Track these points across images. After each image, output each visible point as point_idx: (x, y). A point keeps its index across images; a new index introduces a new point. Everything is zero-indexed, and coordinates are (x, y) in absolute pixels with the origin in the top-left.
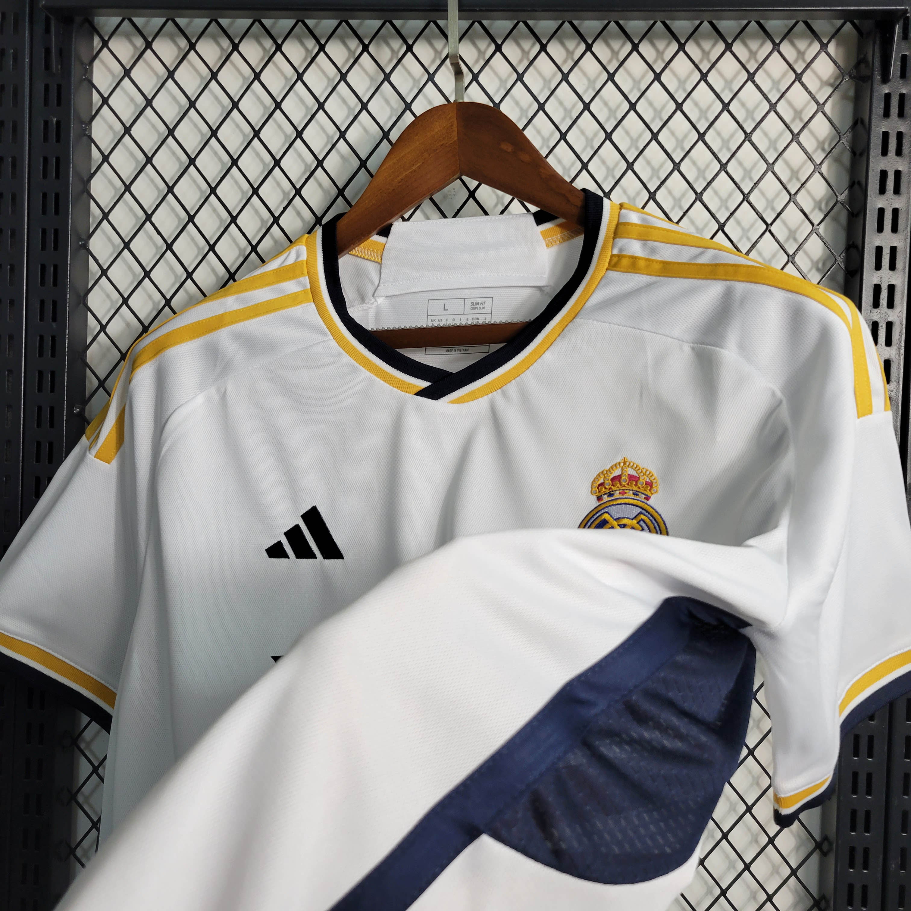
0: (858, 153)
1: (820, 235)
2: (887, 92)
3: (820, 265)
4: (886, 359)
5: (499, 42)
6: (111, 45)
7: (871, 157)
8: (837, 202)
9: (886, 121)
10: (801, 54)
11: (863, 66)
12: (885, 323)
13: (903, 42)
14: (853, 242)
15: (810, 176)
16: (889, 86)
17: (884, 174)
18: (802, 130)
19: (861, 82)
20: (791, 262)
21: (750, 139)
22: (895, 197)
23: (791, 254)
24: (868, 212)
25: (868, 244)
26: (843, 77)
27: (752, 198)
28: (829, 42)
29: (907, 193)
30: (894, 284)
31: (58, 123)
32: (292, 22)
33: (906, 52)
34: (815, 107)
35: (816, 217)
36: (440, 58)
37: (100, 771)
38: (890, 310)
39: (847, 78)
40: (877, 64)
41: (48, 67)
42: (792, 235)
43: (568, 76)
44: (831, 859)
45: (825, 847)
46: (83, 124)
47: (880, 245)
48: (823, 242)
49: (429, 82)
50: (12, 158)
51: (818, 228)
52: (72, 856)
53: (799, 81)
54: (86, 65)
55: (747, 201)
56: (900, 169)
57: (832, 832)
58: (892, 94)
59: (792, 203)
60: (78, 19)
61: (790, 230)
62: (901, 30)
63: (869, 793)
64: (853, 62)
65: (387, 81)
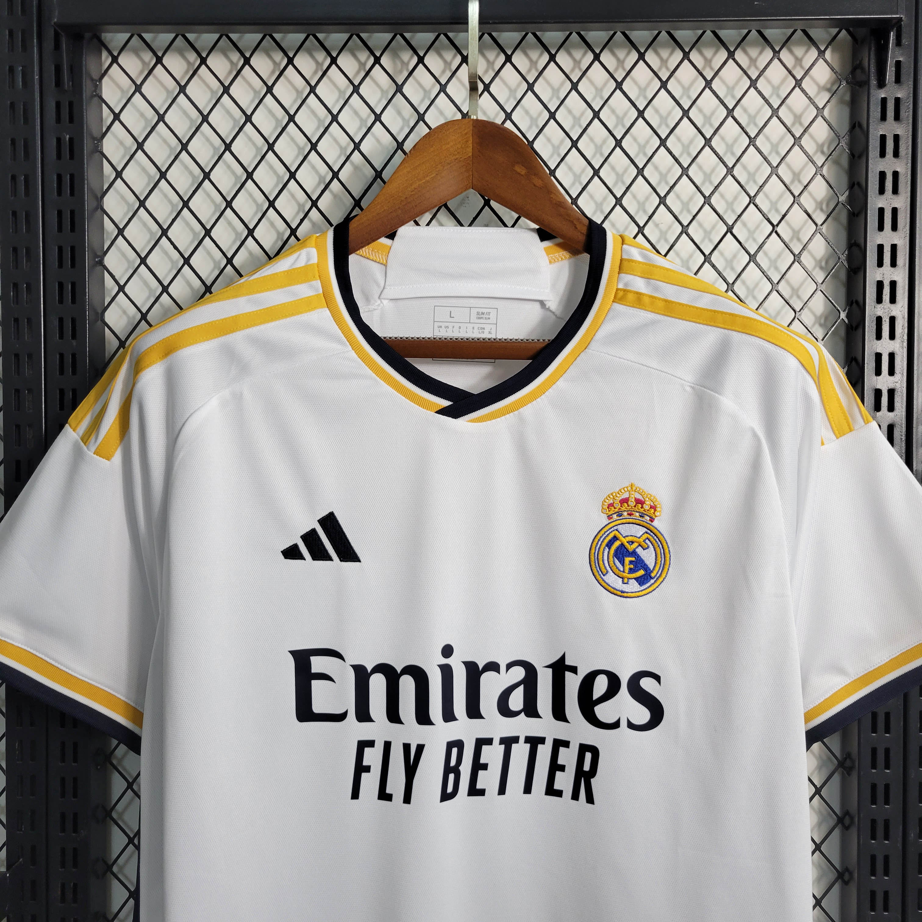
0: (856, 156)
1: (823, 235)
2: (883, 96)
3: (823, 264)
4: (891, 352)
5: (509, 53)
6: (120, 60)
7: (870, 159)
8: (838, 202)
9: (884, 125)
10: (799, 61)
11: (858, 71)
12: (889, 318)
13: (897, 49)
14: (855, 241)
15: (812, 178)
16: (885, 91)
17: (882, 175)
18: (803, 134)
19: (857, 87)
20: (797, 261)
21: (754, 144)
22: (894, 197)
23: (797, 254)
24: (869, 212)
25: (870, 242)
26: (840, 83)
27: (758, 201)
28: (826, 49)
29: (905, 193)
30: (895, 280)
31: (71, 139)
33: (900, 58)
34: (815, 112)
35: (820, 218)
37: (135, 787)
38: (892, 305)
39: (844, 83)
40: (873, 70)
41: (58, 83)
42: (796, 235)
43: (578, 85)
44: (854, 831)
45: (847, 821)
46: (95, 141)
47: (881, 243)
48: (827, 241)
49: (441, 93)
50: (25, 175)
51: (821, 228)
52: (109, 873)
53: (799, 87)
54: (97, 81)
55: (753, 203)
56: (898, 170)
57: (853, 807)
58: (888, 98)
59: (796, 205)
60: (88, 35)
61: (793, 230)
62: (895, 37)
63: (887, 767)
64: (849, 68)
65: (400, 93)
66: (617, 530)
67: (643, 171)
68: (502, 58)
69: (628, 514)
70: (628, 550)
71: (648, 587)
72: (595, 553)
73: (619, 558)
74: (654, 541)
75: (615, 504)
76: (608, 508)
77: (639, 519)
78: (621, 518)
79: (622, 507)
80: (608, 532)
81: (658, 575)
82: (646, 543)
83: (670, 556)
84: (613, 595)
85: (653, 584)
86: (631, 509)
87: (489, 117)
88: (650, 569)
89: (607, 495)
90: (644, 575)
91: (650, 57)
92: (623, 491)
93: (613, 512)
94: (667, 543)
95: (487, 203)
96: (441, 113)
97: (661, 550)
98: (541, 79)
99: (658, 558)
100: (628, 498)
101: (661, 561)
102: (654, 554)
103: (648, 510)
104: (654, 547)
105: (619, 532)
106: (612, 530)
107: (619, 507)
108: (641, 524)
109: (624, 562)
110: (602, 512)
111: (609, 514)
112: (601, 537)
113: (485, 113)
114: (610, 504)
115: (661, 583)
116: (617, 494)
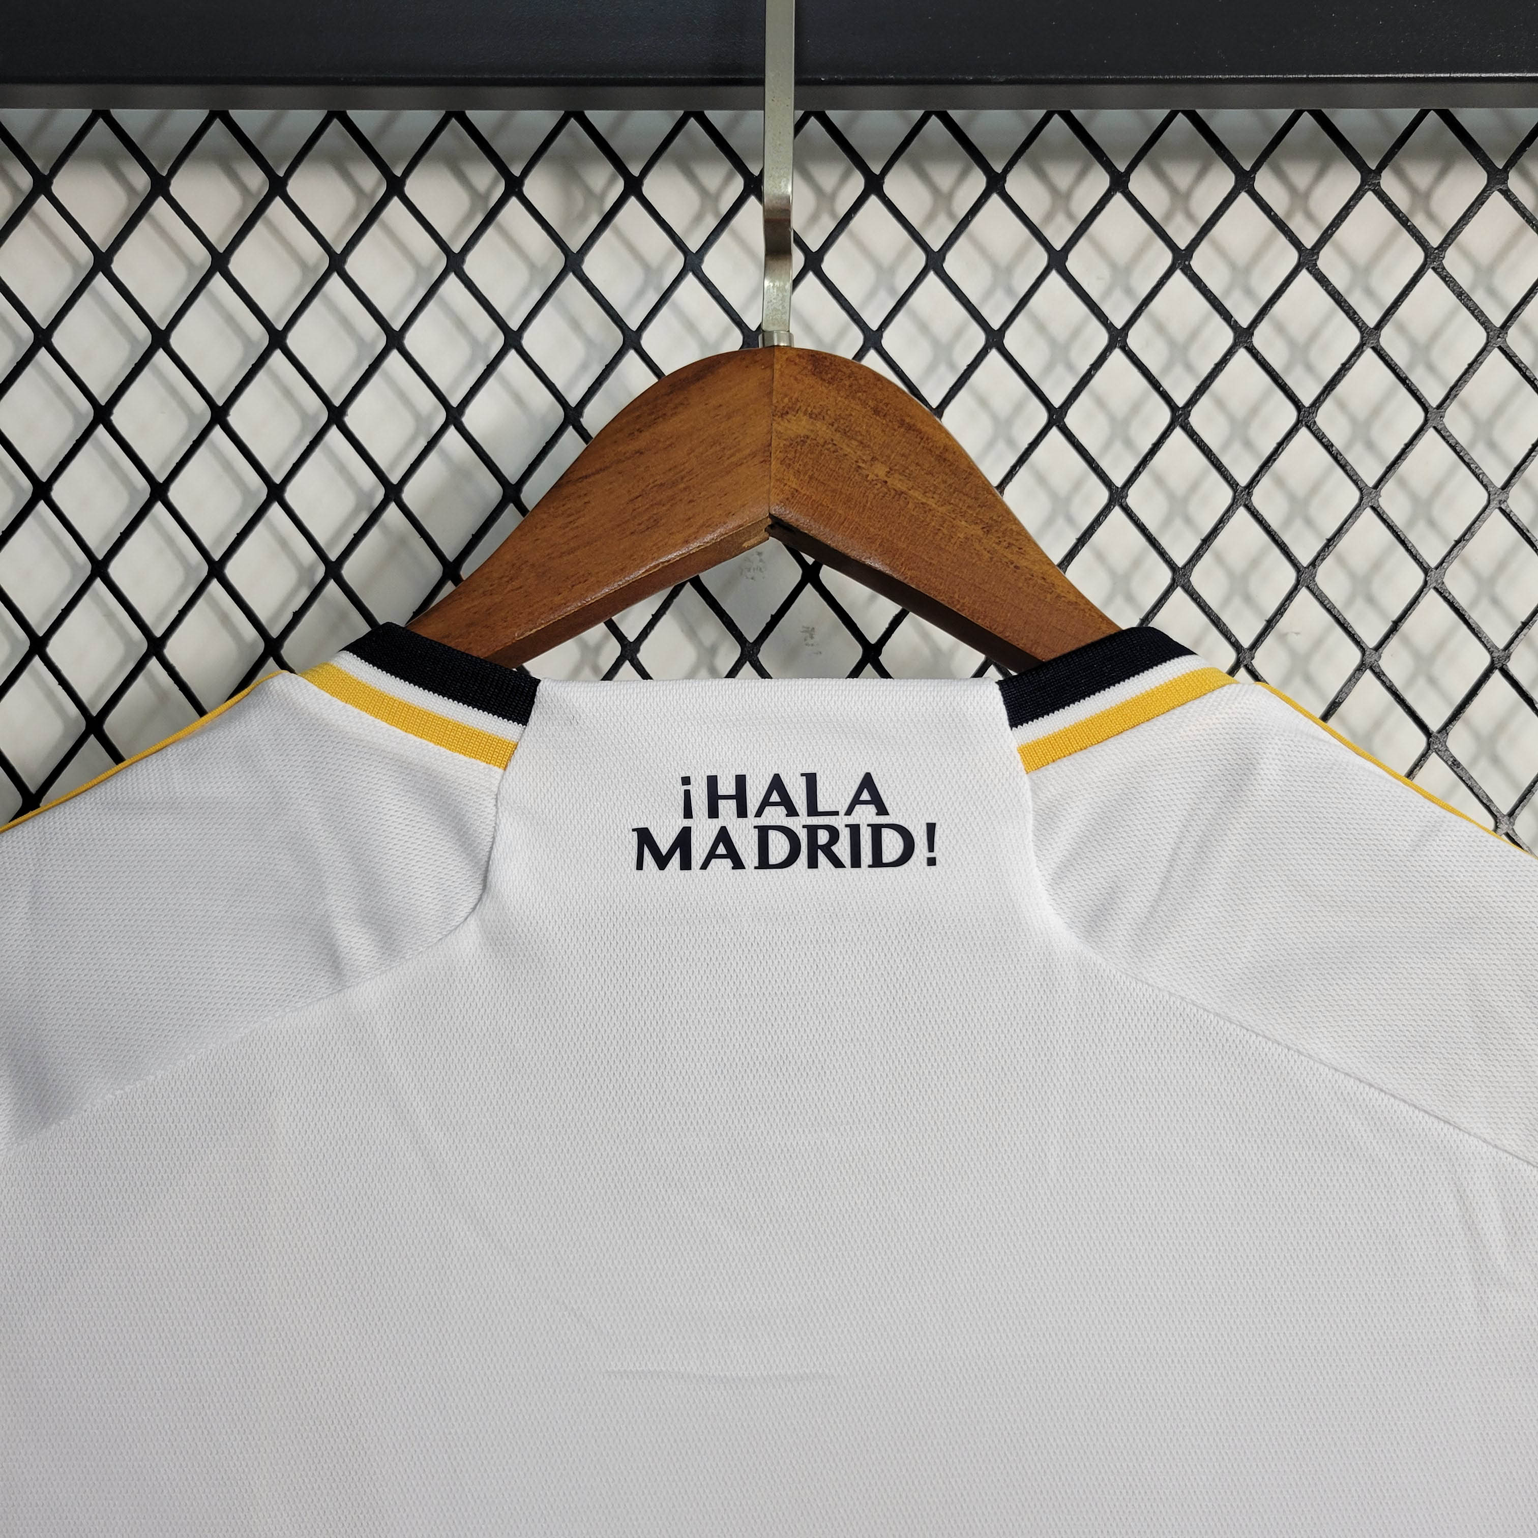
5: (877, 169)
32: (316, 117)
36: (716, 212)
49: (686, 274)
65: (574, 274)
67: (1250, 494)
68: (857, 183)
87: (820, 341)
91: (1265, 182)
95: (810, 576)
96: (690, 326)
98: (962, 241)
113: (808, 328)
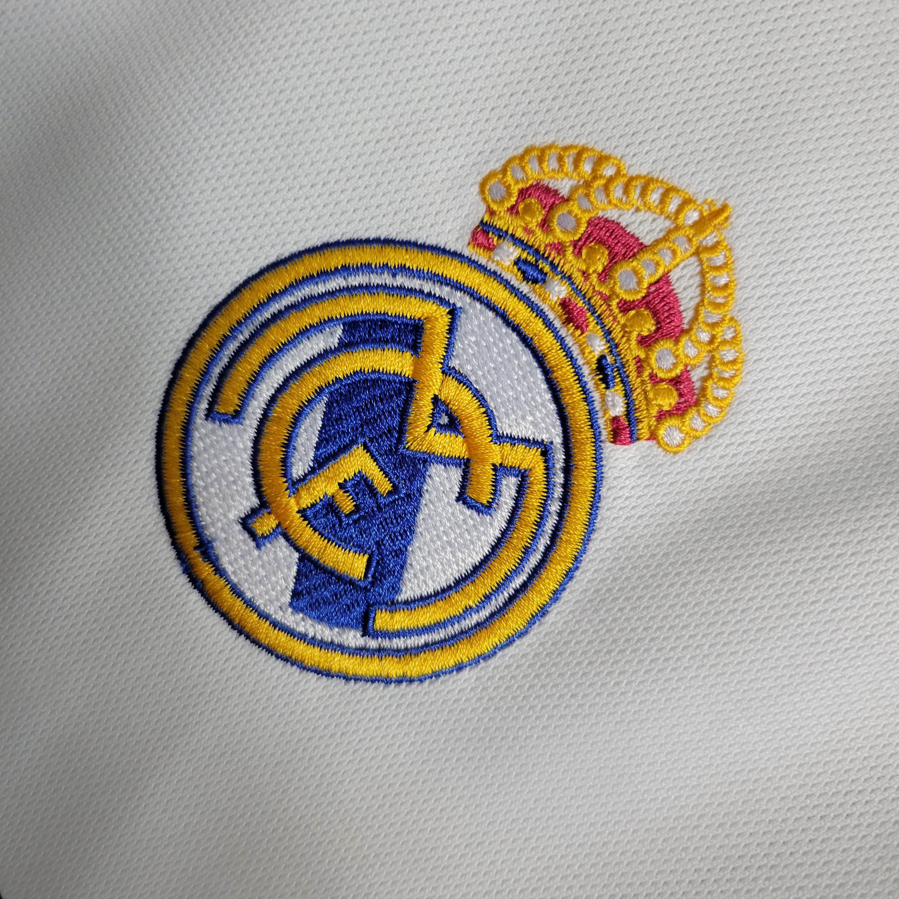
66: (453, 312)
69: (565, 304)
70: (402, 431)
71: (313, 642)
72: (274, 297)
73: (339, 419)
74: (533, 516)
75: (561, 211)
76: (523, 193)
77: (586, 371)
78: (525, 288)
79: (578, 253)
80: (416, 283)
81: (399, 643)
82: (496, 483)
83: (521, 634)
84: (161, 522)
85: (342, 648)
86: (596, 300)
88: (396, 589)
89: (582, 141)
90: (351, 582)
92: (654, 197)
93: (520, 234)
94: (569, 575)
97: (516, 571)
99: (470, 588)
100: (642, 247)
101: (468, 610)
102: (477, 558)
103: (652, 376)
104: (504, 533)
105: (451, 329)
106: (437, 290)
107: (567, 239)
108: (566, 400)
109: (334, 456)
110: (483, 185)
111: (499, 223)
112: (367, 268)
114: (547, 190)
115: (373, 680)
116: (620, 182)
